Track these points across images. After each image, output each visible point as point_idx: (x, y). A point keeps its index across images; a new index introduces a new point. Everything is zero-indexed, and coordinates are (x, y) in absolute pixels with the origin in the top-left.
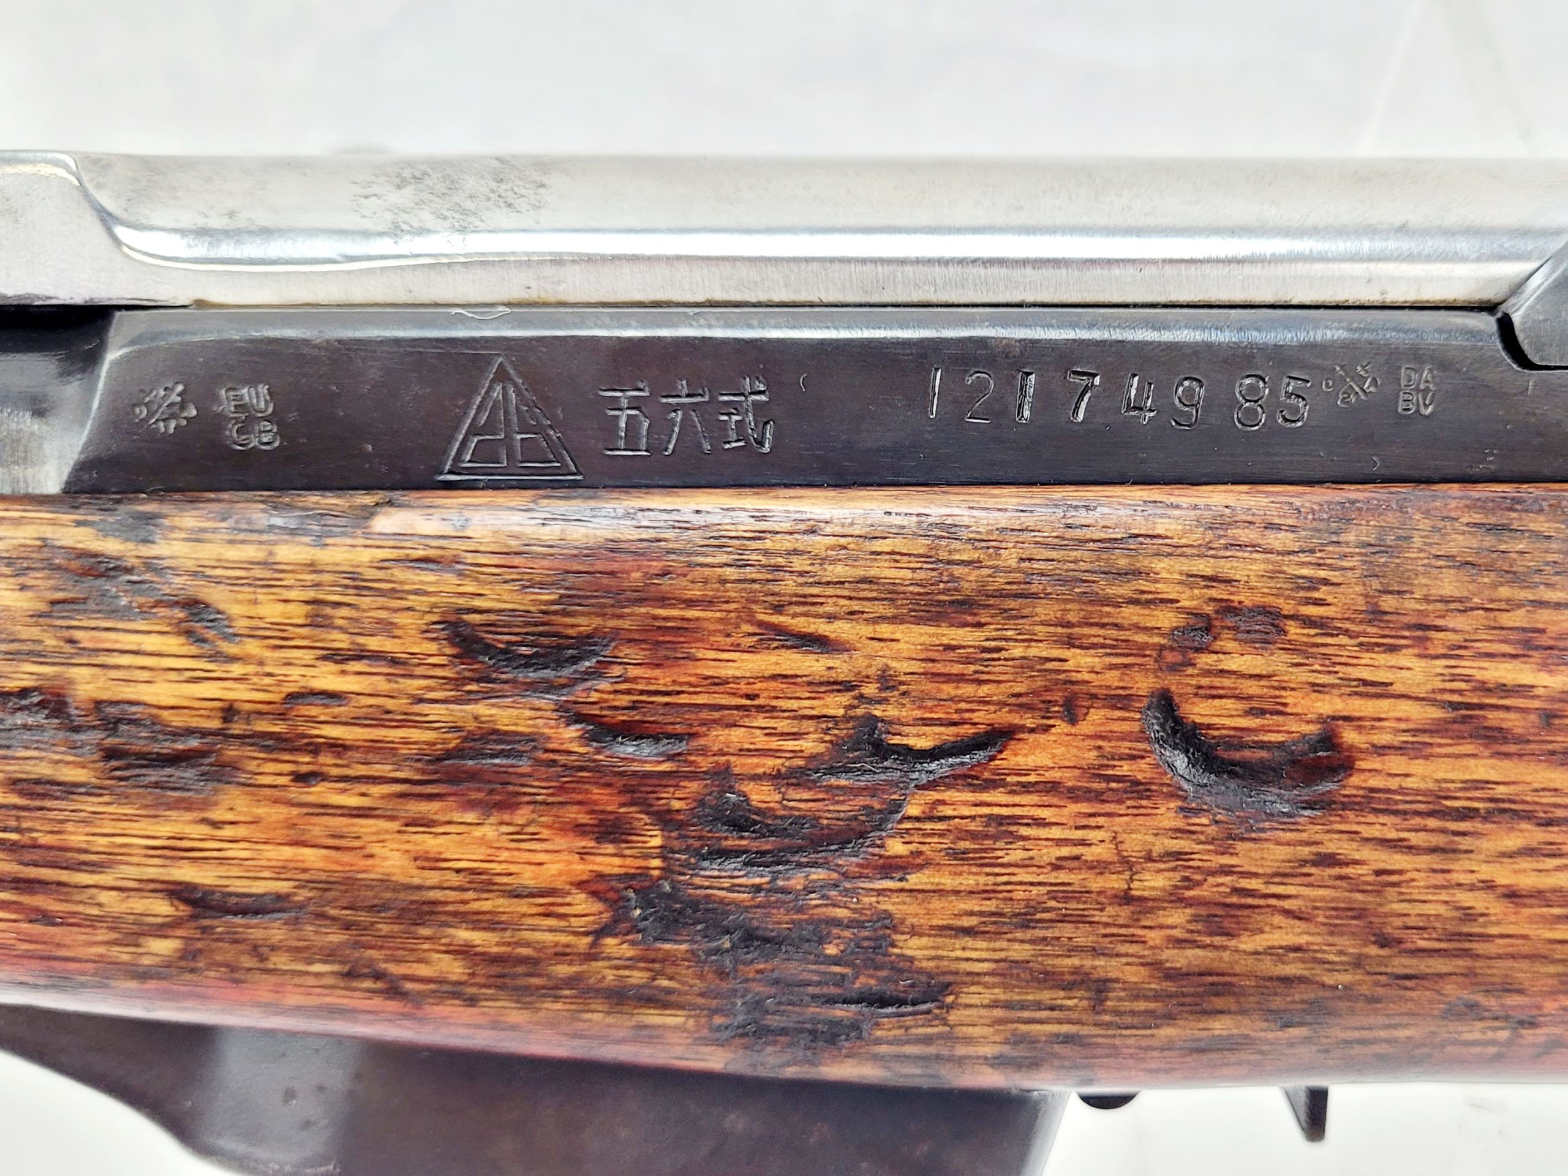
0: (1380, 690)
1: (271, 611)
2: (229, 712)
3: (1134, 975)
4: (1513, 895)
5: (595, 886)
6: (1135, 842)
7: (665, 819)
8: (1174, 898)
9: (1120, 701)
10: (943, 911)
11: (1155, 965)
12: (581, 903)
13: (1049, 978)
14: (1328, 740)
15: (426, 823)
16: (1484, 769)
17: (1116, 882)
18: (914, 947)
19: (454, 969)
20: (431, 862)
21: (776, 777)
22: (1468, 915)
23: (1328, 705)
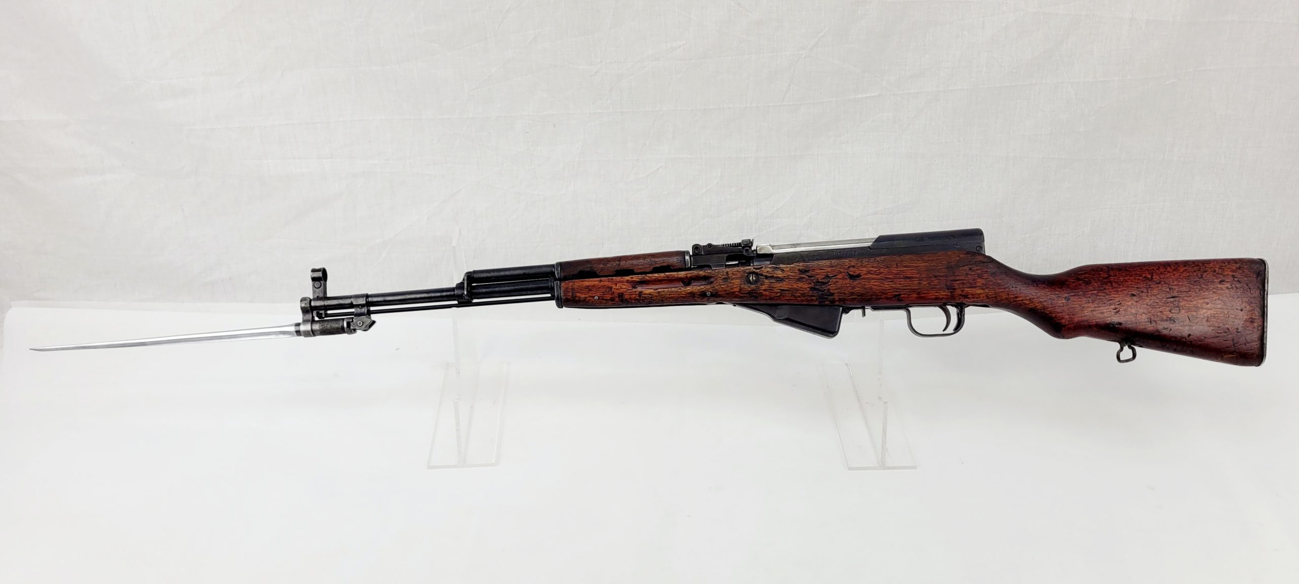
0: (862, 271)
1: (787, 269)
2: (784, 276)
3: (847, 292)
4: (875, 285)
5: (809, 287)
6: (846, 282)
7: (814, 282)
8: (849, 286)
9: (844, 272)
10: (833, 288)
11: (849, 292)
12: (808, 289)
13: (841, 293)
14: (859, 274)
15: (797, 284)
16: (871, 276)
17: (845, 285)
18: (831, 291)
19: (799, 294)
20: (798, 286)
21: (821, 279)
22: (871, 287)
23: (859, 272)
